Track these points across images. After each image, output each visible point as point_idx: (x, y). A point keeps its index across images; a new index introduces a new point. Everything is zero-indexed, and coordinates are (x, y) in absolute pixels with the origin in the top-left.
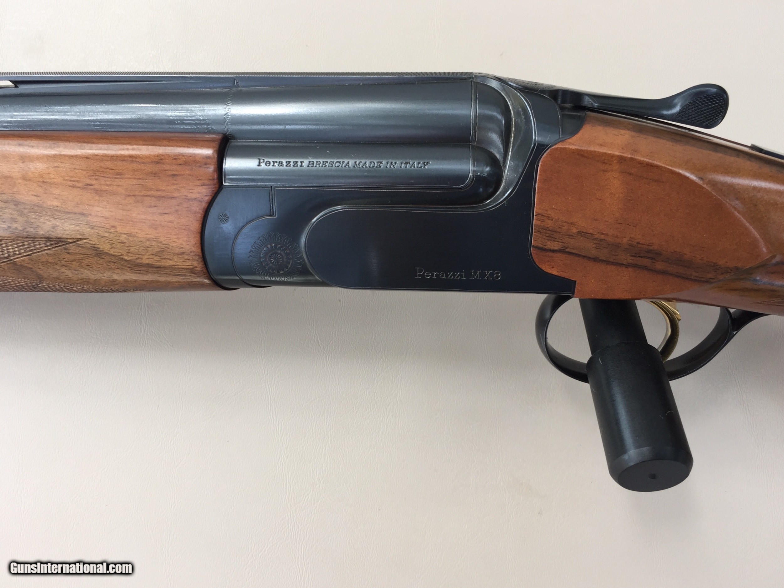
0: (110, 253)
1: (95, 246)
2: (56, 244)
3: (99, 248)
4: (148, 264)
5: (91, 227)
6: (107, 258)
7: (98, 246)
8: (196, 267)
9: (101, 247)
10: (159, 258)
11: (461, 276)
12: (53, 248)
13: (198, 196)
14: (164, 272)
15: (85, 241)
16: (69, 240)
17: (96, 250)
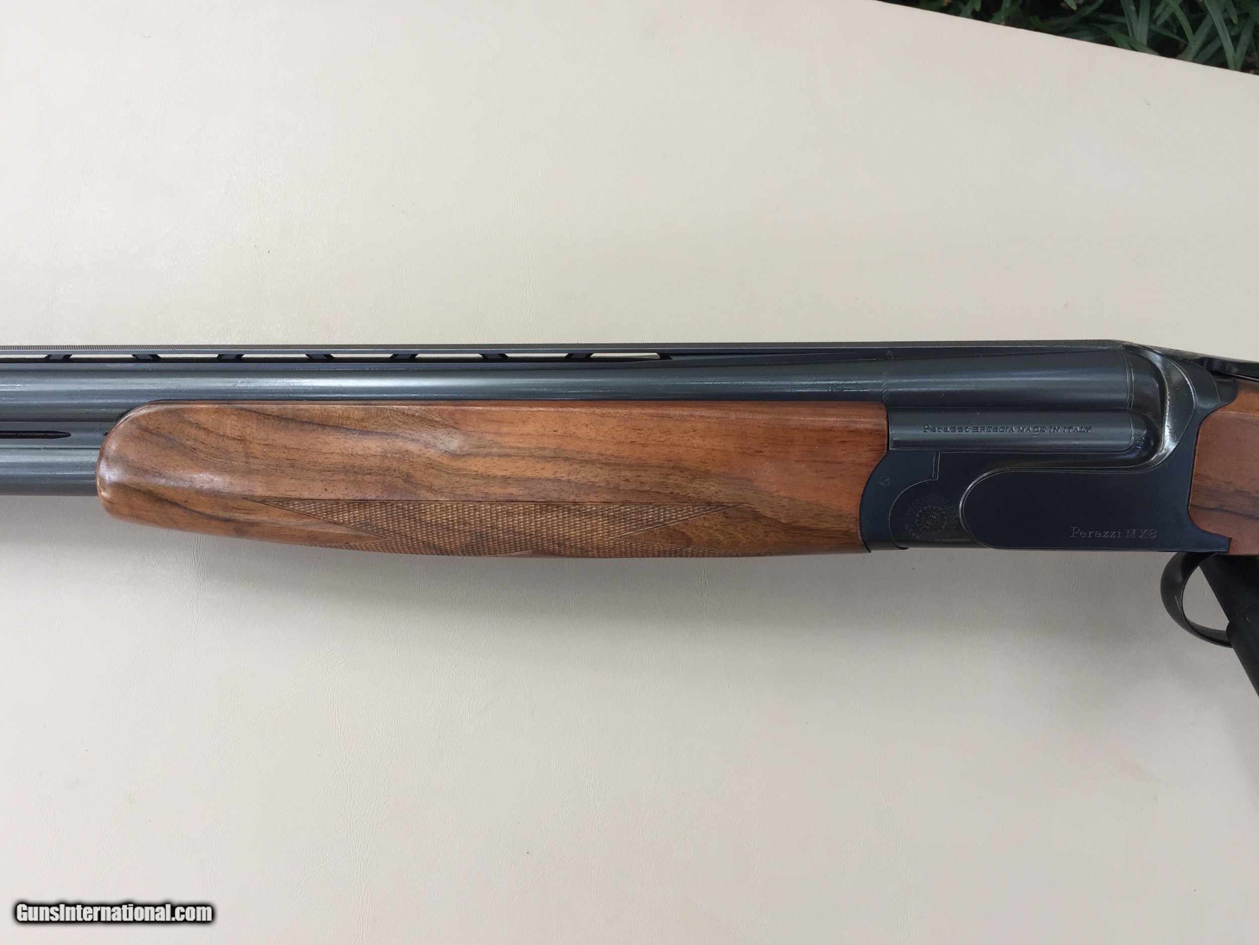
0: (768, 516)
1: (754, 510)
2: (715, 508)
3: (759, 512)
4: (803, 527)
5: (755, 491)
6: (764, 522)
7: (757, 510)
8: (851, 529)
9: (761, 510)
10: (816, 520)
11: (1117, 534)
12: (712, 512)
13: (865, 460)
14: (818, 535)
15: (745, 505)
16: (730, 504)
17: (755, 514)
